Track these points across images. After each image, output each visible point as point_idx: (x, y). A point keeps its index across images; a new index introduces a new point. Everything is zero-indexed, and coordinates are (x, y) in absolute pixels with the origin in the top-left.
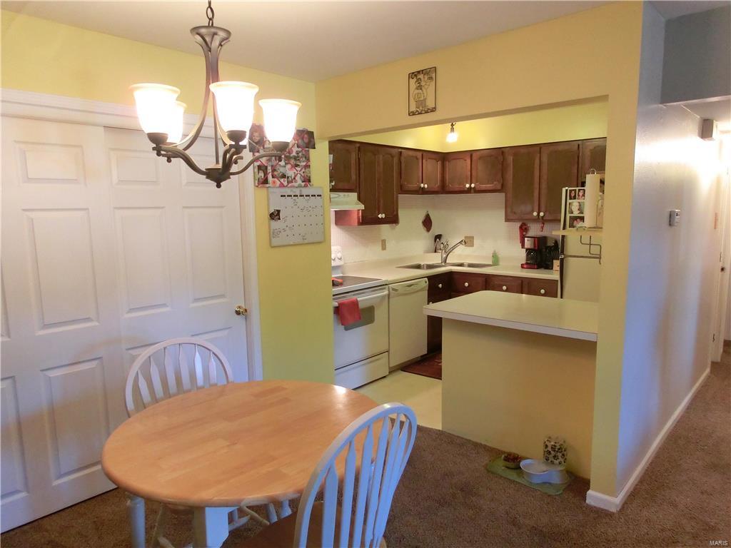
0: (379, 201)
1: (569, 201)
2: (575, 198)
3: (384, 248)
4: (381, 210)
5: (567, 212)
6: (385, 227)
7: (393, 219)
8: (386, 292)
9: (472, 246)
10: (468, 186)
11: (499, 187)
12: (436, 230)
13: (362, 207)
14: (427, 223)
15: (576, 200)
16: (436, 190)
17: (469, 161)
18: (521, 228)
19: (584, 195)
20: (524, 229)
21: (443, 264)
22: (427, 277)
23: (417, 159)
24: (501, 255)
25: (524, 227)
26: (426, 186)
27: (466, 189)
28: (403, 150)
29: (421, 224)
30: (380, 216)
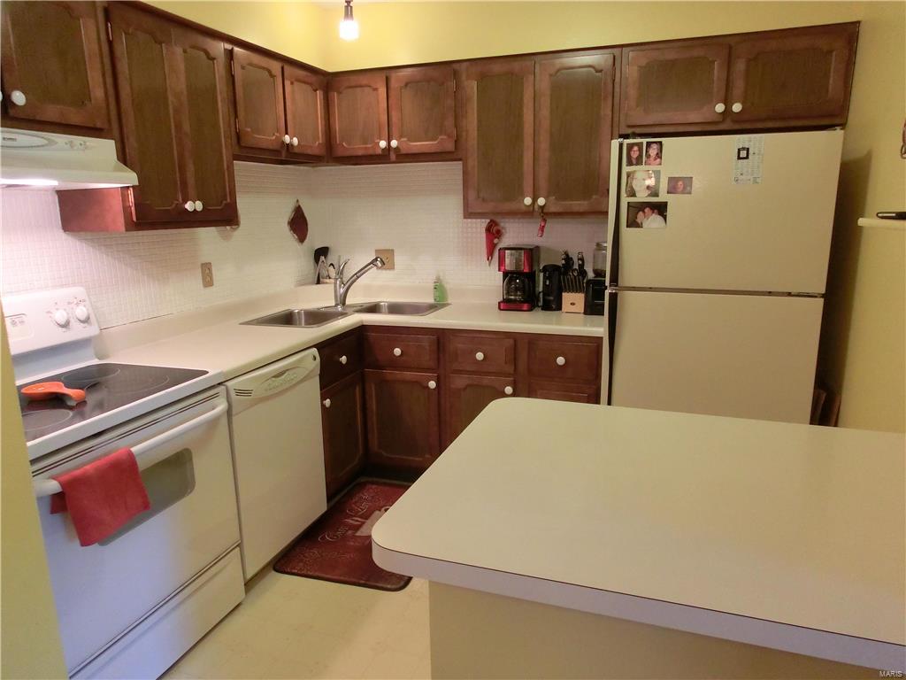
0: (182, 168)
1: (626, 169)
2: (639, 161)
3: (208, 281)
4: (192, 191)
5: (623, 194)
6: (207, 235)
7: (223, 215)
8: (221, 406)
9: (392, 268)
10: (383, 144)
11: (450, 146)
12: (315, 239)
13: (131, 178)
14: (299, 224)
15: (643, 167)
16: (316, 152)
17: (382, 91)
18: (488, 230)
19: (659, 155)
20: (493, 233)
21: (340, 308)
22: (314, 346)
23: (272, 76)
24: (450, 283)
25: (495, 229)
26: (295, 141)
27: (380, 152)
28: (237, 49)
29: (286, 228)
30: (189, 206)
